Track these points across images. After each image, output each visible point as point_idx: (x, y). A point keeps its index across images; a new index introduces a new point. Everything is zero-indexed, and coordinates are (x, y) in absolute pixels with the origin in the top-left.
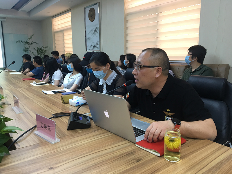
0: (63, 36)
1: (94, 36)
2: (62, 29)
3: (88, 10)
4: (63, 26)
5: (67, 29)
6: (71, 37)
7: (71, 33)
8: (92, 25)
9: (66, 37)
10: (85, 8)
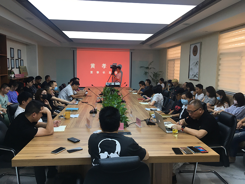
0: (174, 64)
1: (195, 68)
2: (174, 58)
3: (192, 47)
4: (175, 56)
5: (177, 59)
6: (179, 65)
7: (179, 62)
8: (194, 59)
9: (176, 65)
10: (191, 45)
